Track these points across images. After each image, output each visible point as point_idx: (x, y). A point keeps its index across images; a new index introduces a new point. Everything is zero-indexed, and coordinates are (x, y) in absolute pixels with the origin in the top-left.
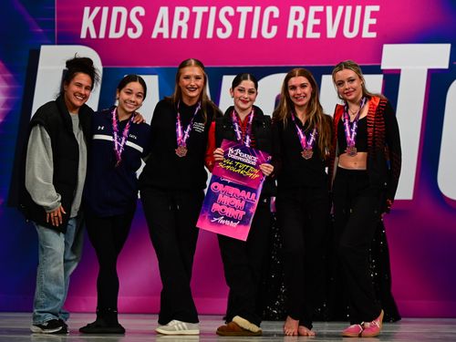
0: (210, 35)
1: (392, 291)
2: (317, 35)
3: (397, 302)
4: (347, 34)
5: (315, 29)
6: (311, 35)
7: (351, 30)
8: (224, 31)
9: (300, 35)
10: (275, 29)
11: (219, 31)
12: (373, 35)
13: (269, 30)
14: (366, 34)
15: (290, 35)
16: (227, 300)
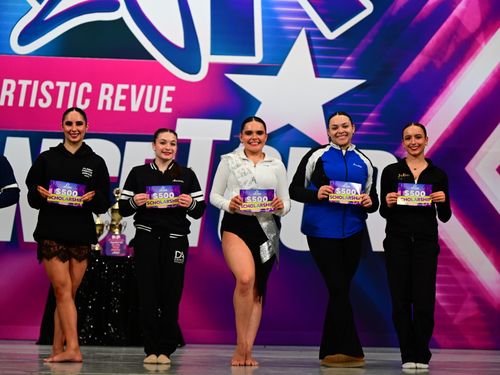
0: (32, 104)
1: (179, 321)
2: (123, 109)
3: (183, 331)
4: (148, 109)
5: (122, 103)
6: (118, 108)
7: (151, 105)
8: (45, 101)
9: (108, 108)
10: (88, 102)
11: (41, 101)
12: (169, 110)
13: (83, 103)
14: (164, 109)
15: (100, 107)
16: (39, 328)
